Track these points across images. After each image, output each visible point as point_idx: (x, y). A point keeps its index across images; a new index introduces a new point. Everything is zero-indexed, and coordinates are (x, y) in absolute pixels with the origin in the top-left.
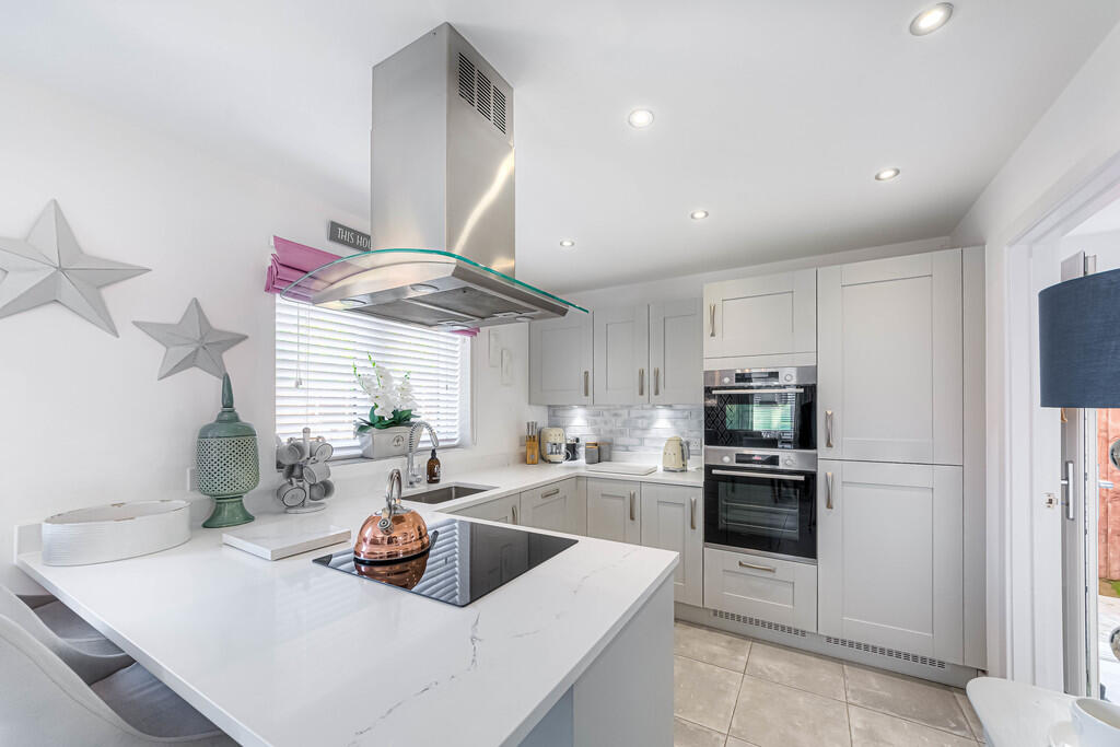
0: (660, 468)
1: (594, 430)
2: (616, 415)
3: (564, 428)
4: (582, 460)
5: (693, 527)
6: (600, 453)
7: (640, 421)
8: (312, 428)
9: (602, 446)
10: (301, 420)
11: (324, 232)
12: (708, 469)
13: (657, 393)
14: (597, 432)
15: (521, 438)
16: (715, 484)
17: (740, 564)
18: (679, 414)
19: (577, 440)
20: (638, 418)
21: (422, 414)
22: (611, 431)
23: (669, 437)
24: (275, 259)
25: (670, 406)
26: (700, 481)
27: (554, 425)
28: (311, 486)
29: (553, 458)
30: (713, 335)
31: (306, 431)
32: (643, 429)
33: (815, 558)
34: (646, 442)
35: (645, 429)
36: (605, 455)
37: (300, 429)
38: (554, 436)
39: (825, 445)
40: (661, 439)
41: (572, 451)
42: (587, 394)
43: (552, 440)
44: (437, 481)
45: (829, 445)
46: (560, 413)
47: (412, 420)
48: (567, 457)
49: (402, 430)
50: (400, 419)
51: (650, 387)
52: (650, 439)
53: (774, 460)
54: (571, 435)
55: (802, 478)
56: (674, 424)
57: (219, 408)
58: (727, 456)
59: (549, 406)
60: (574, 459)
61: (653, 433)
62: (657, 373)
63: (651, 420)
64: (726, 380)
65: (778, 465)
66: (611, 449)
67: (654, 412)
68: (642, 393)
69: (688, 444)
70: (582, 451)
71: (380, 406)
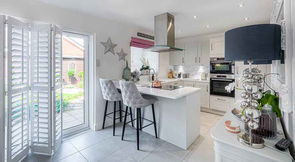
0: (200, 79)
1: (184, 71)
2: (190, 67)
3: (178, 70)
4: (182, 78)
5: (207, 91)
6: (186, 76)
7: (196, 69)
8: (137, 69)
9: (187, 75)
10: (135, 68)
11: (137, 34)
12: (211, 79)
13: (200, 62)
14: (185, 71)
15: (168, 73)
16: (212, 82)
17: (218, 99)
18: (205, 67)
19: (181, 73)
20: (195, 68)
21: (151, 67)
22: (189, 71)
23: (202, 72)
24: (131, 41)
25: (203, 65)
26: (209, 81)
27: (175, 70)
28: (137, 79)
29: (175, 77)
30: (212, 50)
31: (136, 70)
32: (196, 71)
33: (234, 97)
34: (197, 74)
35: (197, 71)
36: (187, 76)
37: (135, 69)
38: (175, 72)
39: (236, 73)
40: (200, 73)
41: (179, 76)
42: (183, 62)
43: (175, 73)
44: (154, 80)
45: (237, 73)
46: (176, 67)
47: (149, 68)
48: (178, 77)
49: (147, 70)
50: (147, 68)
51: (198, 61)
52: (198, 73)
53: (225, 77)
54: (179, 72)
55: (231, 80)
56: (204, 69)
57: (126, 66)
58: (215, 76)
59: (174, 65)
60: (180, 77)
61: (199, 71)
62: (200, 58)
63: (198, 68)
64: (215, 60)
65: (226, 77)
66: (189, 75)
67: (199, 67)
68: (196, 62)
69: (207, 74)
70: (182, 76)
71: (144, 65)
